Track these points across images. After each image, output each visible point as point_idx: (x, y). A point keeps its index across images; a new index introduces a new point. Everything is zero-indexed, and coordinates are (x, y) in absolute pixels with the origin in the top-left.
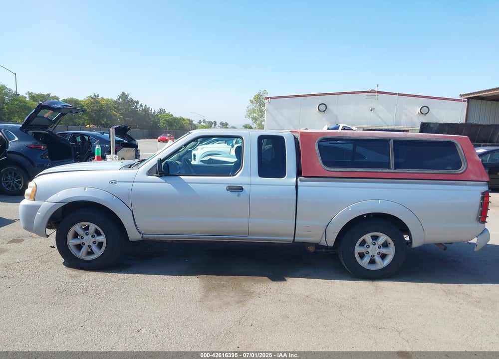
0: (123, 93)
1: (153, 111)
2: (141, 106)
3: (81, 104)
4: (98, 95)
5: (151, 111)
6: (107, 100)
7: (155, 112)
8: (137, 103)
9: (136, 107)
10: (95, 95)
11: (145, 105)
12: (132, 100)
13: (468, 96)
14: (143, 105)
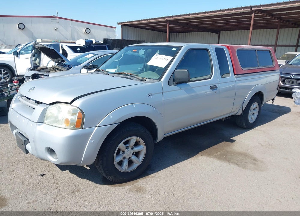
13: (121, 24)
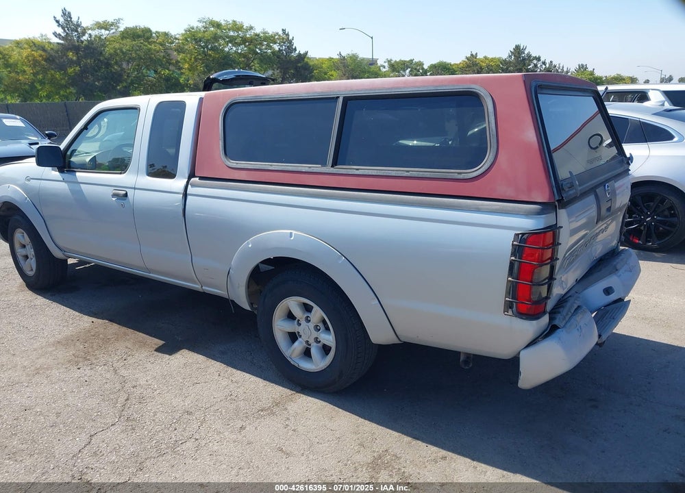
0: (517, 47)
1: (565, 70)
2: (544, 63)
3: (453, 69)
4: (476, 54)
5: (563, 69)
6: (492, 60)
7: (567, 72)
8: (538, 59)
9: (536, 66)
10: (472, 55)
11: (551, 62)
12: (530, 56)
14: (548, 62)
